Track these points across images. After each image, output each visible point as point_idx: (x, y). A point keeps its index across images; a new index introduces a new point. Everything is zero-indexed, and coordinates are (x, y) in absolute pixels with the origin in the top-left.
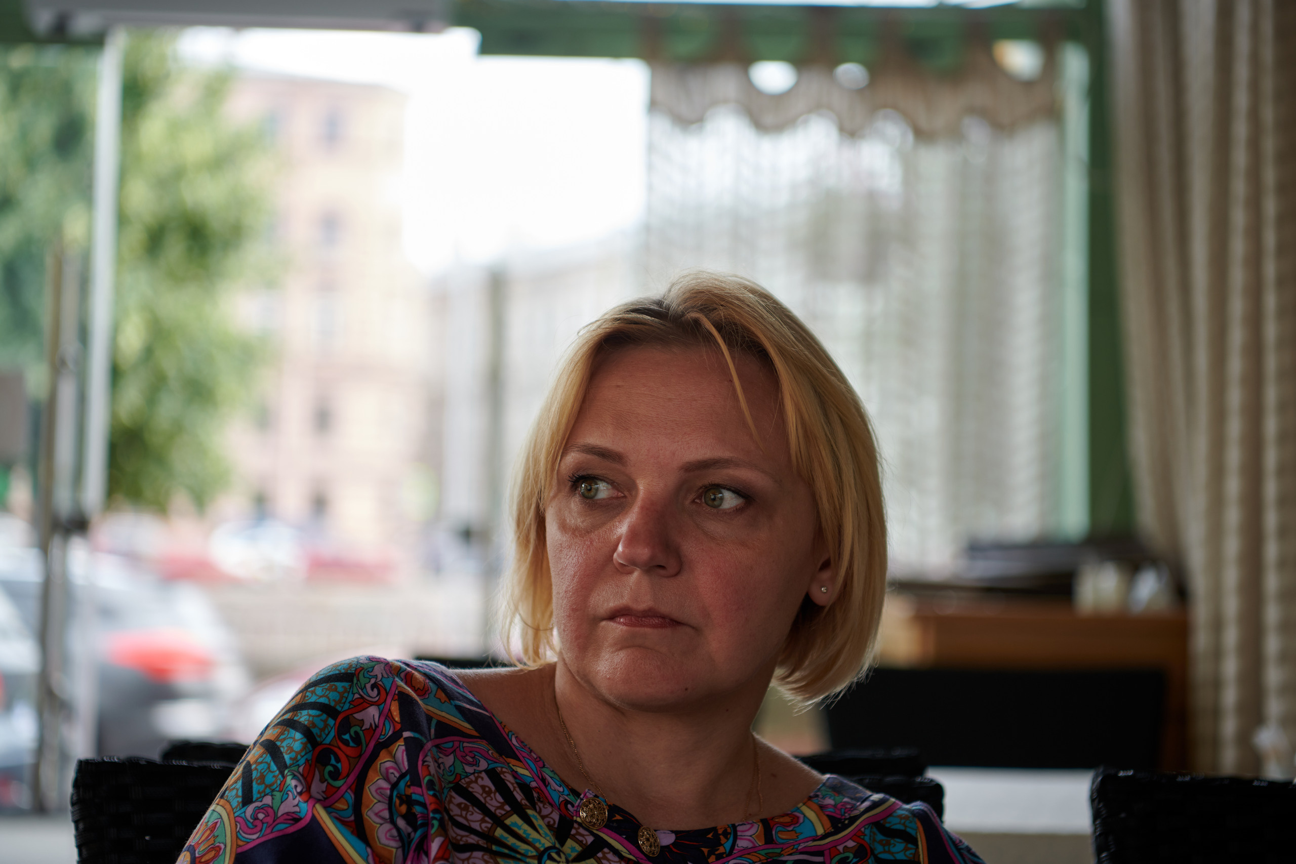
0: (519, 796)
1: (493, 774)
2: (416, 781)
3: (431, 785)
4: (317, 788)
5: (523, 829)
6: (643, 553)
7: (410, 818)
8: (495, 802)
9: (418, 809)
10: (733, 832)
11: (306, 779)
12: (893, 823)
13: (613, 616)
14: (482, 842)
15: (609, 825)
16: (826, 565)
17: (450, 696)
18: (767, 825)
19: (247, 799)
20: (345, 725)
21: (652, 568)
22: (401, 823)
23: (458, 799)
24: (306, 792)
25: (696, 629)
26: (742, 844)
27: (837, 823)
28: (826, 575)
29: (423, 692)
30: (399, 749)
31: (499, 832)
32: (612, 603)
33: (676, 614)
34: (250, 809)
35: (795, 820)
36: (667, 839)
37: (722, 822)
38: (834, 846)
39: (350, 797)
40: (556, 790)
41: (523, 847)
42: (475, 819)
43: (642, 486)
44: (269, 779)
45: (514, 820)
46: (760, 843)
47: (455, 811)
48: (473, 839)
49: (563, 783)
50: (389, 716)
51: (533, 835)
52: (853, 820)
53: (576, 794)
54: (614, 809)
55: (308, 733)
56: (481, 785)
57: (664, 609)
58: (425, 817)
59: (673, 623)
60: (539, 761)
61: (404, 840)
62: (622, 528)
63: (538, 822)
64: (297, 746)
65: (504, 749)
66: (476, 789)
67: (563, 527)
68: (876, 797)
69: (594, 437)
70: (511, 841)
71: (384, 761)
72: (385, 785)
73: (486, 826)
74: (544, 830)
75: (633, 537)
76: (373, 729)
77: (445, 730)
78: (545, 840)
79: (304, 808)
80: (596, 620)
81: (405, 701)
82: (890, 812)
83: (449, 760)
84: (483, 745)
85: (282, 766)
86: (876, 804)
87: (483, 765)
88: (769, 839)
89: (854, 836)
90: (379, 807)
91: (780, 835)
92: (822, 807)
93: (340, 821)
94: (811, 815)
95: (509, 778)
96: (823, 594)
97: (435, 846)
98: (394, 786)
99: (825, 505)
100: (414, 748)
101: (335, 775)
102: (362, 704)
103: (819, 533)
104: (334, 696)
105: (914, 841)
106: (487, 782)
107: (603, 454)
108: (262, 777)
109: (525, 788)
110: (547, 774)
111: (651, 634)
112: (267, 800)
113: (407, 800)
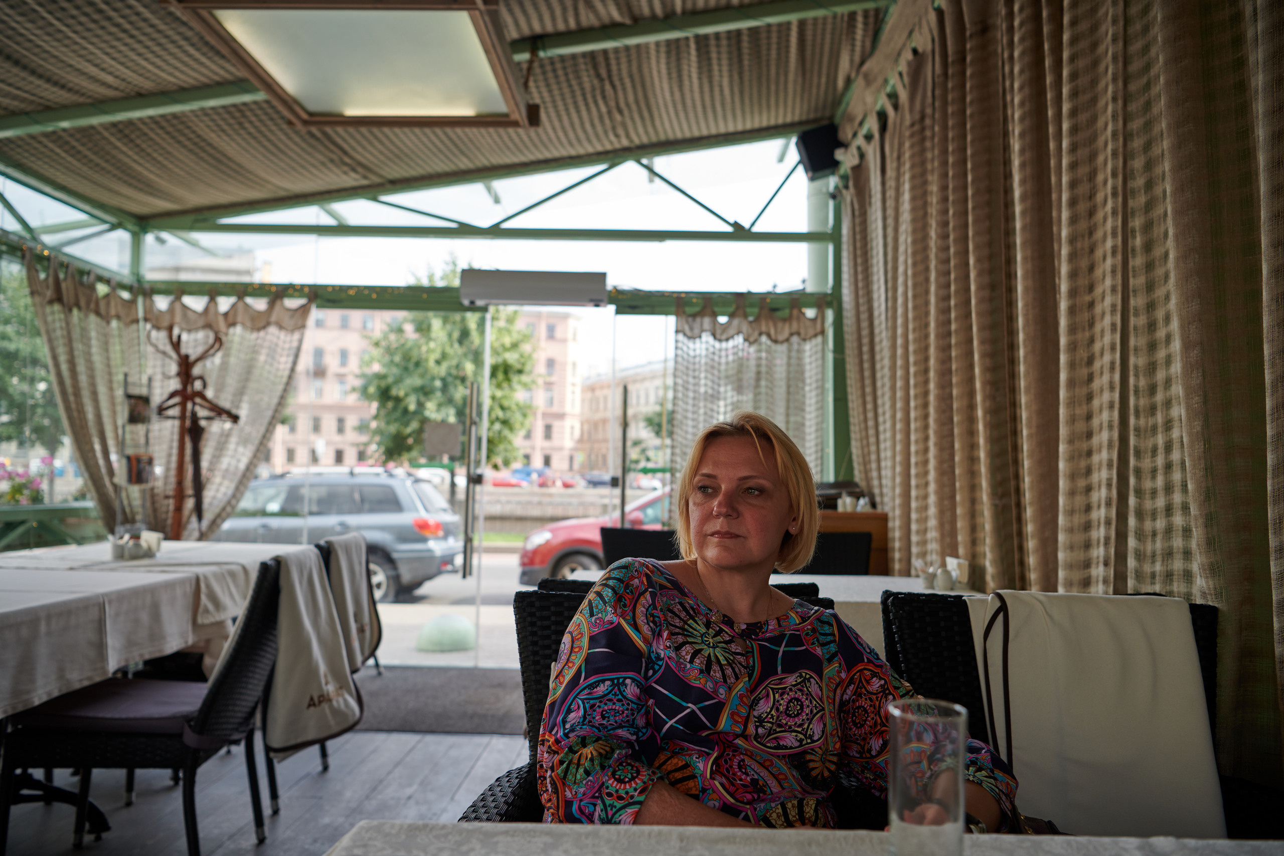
0: (692, 612)
1: (681, 604)
2: (655, 608)
3: (661, 610)
4: (619, 611)
5: (695, 625)
6: (724, 510)
7: (654, 622)
8: (683, 614)
9: (657, 619)
10: (767, 623)
11: (615, 608)
12: (824, 618)
13: (712, 535)
14: (681, 631)
15: (723, 622)
16: (794, 520)
17: (662, 573)
18: (778, 619)
19: (592, 615)
20: (627, 586)
21: (727, 516)
22: (651, 624)
23: (670, 614)
24: (615, 613)
25: (745, 538)
26: (770, 628)
27: (804, 619)
28: (794, 523)
29: (652, 572)
30: (648, 595)
31: (686, 627)
32: (713, 530)
33: (737, 533)
34: (593, 619)
35: (788, 617)
36: (744, 627)
37: (762, 619)
38: (803, 628)
39: (631, 614)
40: (703, 609)
41: (695, 633)
42: (677, 622)
43: (723, 487)
44: (600, 607)
45: (691, 622)
46: (777, 627)
47: (669, 619)
48: (677, 630)
49: (705, 606)
50: (643, 582)
51: (699, 628)
52: (809, 617)
53: (709, 609)
54: (724, 616)
55: (613, 589)
56: (677, 608)
57: (733, 531)
58: (660, 622)
59: (737, 536)
60: (695, 597)
61: (653, 631)
62: (716, 503)
63: (700, 623)
64: (610, 595)
65: (684, 594)
66: (676, 610)
67: (694, 504)
68: (816, 608)
69: (705, 471)
70: (691, 630)
71: (642, 600)
72: (643, 609)
73: (681, 624)
74: (702, 626)
75: (720, 505)
76: (637, 588)
77: (662, 587)
78: (703, 630)
79: (615, 619)
80: (706, 535)
81: (647, 575)
82: (822, 613)
83: (665, 599)
84: (676, 592)
85: (605, 602)
86: (816, 611)
87: (677, 600)
88: (780, 626)
89: (811, 624)
90: (643, 618)
91: (783, 624)
92: (797, 612)
93: (628, 623)
94: (793, 615)
95: (687, 605)
96: (793, 530)
97: (665, 634)
98: (647, 610)
99: (793, 495)
100: (653, 595)
101: (625, 606)
102: (632, 578)
103: (791, 506)
104: (621, 575)
105: (832, 626)
106: (679, 607)
107: (708, 476)
108: (597, 606)
109: (692, 608)
110: (699, 602)
111: (728, 542)
112: (600, 615)
113: (652, 615)
